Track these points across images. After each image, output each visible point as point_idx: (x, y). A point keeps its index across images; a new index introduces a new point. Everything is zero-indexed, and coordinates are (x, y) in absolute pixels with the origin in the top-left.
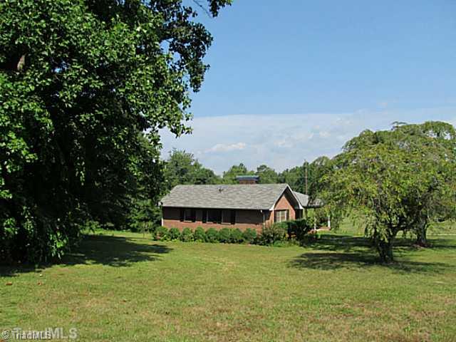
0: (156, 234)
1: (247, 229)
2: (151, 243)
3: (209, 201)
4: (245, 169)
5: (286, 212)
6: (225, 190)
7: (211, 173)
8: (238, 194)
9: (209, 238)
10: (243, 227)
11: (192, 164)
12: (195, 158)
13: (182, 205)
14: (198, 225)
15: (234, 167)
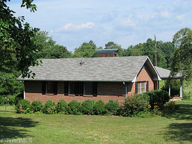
0: (18, 107)
1: (110, 101)
2: (15, 116)
3: (71, 74)
4: (95, 46)
5: (145, 84)
6: (86, 63)
7: (64, 50)
8: (99, 66)
9: (72, 110)
10: (105, 99)
11: (47, 41)
12: (49, 36)
13: (43, 79)
14: (60, 98)
15: (84, 44)
